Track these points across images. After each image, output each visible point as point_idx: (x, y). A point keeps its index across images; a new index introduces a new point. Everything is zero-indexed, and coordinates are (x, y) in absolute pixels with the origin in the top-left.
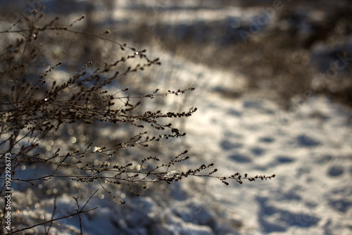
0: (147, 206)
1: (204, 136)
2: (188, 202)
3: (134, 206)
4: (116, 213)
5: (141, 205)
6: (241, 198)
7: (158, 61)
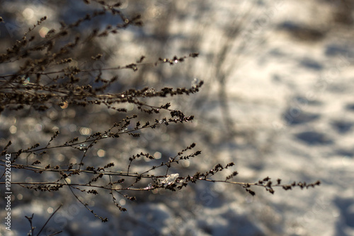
0: (159, 218)
1: (257, 103)
2: (224, 209)
3: (138, 217)
4: (111, 227)
5: (150, 216)
6: (311, 202)
7: (138, 20)
